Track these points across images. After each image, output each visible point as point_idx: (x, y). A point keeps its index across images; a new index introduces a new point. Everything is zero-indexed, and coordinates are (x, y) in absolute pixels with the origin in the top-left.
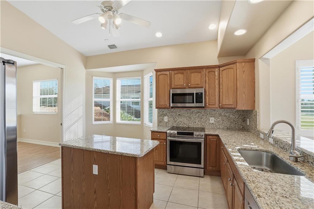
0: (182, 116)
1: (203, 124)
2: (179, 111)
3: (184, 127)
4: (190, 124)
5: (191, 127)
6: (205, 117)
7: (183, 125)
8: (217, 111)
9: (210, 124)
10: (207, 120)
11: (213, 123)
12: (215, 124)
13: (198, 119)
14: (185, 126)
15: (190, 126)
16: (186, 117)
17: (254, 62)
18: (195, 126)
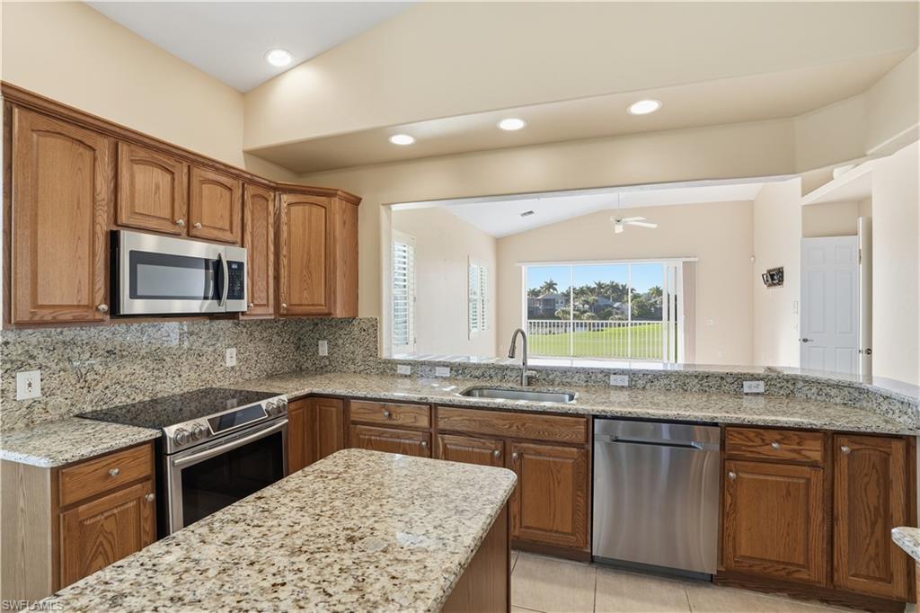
0: (122, 356)
1: (204, 376)
2: (110, 336)
3: (134, 406)
4: (159, 387)
5: (163, 397)
6: (211, 349)
7: (128, 397)
8: (245, 327)
9: (226, 370)
10: (216, 360)
11: (233, 368)
12: (240, 370)
13: (187, 360)
14: (137, 400)
15: (159, 396)
16: (143, 358)
17: (358, 205)
18: (177, 391)
